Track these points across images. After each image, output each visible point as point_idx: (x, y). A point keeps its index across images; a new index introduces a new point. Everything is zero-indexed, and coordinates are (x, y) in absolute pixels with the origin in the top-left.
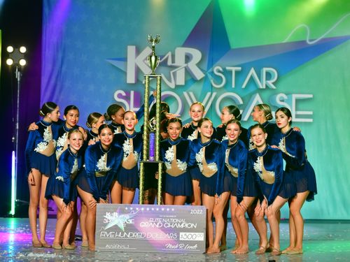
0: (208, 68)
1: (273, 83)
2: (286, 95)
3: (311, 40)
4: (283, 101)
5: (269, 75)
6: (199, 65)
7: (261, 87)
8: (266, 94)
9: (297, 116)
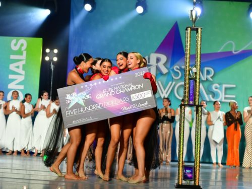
0: (171, 67)
1: (211, 77)
2: (219, 84)
3: (235, 51)
4: (216, 88)
5: (208, 72)
6: (165, 64)
7: (203, 79)
8: (206, 84)
9: (225, 98)
